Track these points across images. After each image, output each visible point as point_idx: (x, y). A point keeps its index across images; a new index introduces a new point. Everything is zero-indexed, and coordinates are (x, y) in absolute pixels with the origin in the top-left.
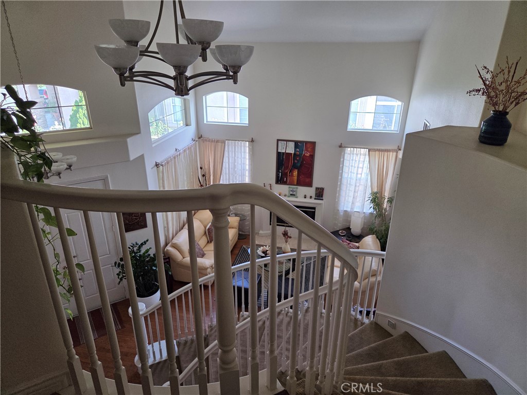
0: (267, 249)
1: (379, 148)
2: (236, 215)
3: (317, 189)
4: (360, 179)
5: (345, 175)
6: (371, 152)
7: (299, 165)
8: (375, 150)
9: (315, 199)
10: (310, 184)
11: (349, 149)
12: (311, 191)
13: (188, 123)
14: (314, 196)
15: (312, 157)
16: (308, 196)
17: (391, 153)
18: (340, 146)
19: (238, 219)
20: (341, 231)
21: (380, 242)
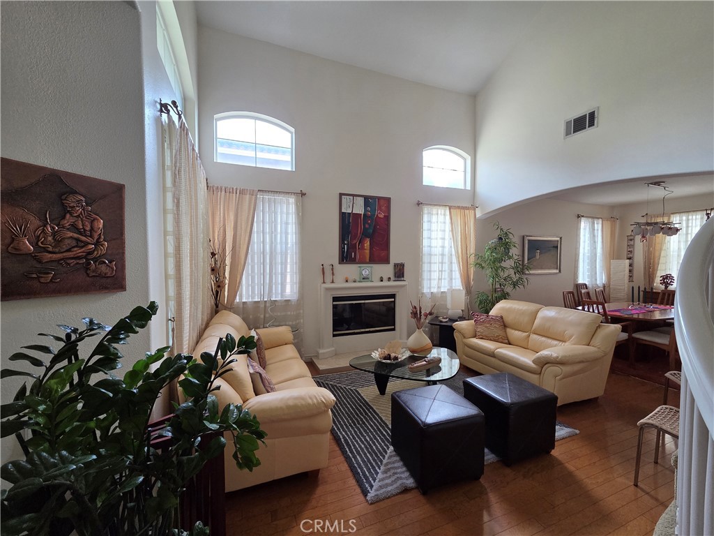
3: (396, 265)
6: (452, 212)
7: (371, 231)
8: (455, 208)
9: (395, 280)
10: (386, 260)
11: (427, 207)
12: (387, 270)
15: (387, 218)
18: (418, 204)
20: (442, 317)
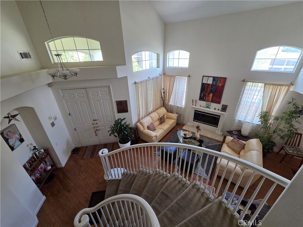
0: (187, 133)
1: (274, 83)
2: (177, 113)
3: (223, 105)
4: (254, 103)
5: (243, 99)
6: (266, 86)
7: (214, 91)
8: (270, 84)
9: (221, 111)
10: (219, 103)
11: (249, 83)
12: (219, 106)
13: (159, 66)
14: (220, 109)
15: (223, 87)
16: (217, 109)
17: (284, 87)
18: (244, 81)
19: (177, 115)
20: (234, 132)
21: (262, 144)
